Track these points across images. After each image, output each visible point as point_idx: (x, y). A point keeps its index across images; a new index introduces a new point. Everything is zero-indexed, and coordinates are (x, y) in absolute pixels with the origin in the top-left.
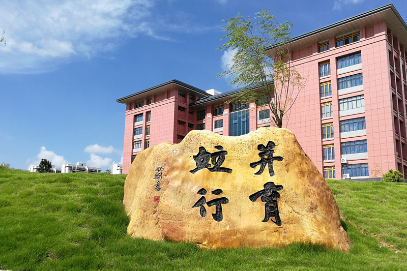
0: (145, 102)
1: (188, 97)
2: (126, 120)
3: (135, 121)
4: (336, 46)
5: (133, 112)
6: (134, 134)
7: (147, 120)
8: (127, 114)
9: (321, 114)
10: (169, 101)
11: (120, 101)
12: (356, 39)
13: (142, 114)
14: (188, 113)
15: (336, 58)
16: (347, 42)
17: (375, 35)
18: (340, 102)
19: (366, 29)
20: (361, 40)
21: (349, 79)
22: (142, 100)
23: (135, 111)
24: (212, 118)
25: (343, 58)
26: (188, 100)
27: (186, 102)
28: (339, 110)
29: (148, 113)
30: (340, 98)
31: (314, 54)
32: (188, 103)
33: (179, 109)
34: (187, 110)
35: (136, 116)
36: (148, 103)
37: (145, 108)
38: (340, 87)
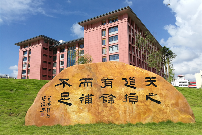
0: (28, 45)
1: (49, 43)
2: (19, 53)
3: (24, 54)
4: (109, 23)
5: (23, 50)
6: (23, 60)
7: (29, 53)
8: (20, 51)
9: (102, 53)
10: (39, 45)
11: (16, 44)
12: (116, 20)
13: (27, 51)
14: (49, 51)
15: (109, 28)
16: (113, 21)
17: (123, 19)
18: (110, 47)
19: (120, 16)
20: (118, 21)
21: (113, 37)
22: (27, 44)
23: (24, 49)
24: (60, 53)
25: (111, 28)
26: (49, 45)
27: (48, 46)
28: (109, 51)
29: (30, 50)
30: (110, 45)
31: (100, 26)
32: (49, 46)
33: (44, 49)
34: (48, 49)
35: (24, 52)
36: (30, 46)
37: (29, 48)
38: (110, 41)
